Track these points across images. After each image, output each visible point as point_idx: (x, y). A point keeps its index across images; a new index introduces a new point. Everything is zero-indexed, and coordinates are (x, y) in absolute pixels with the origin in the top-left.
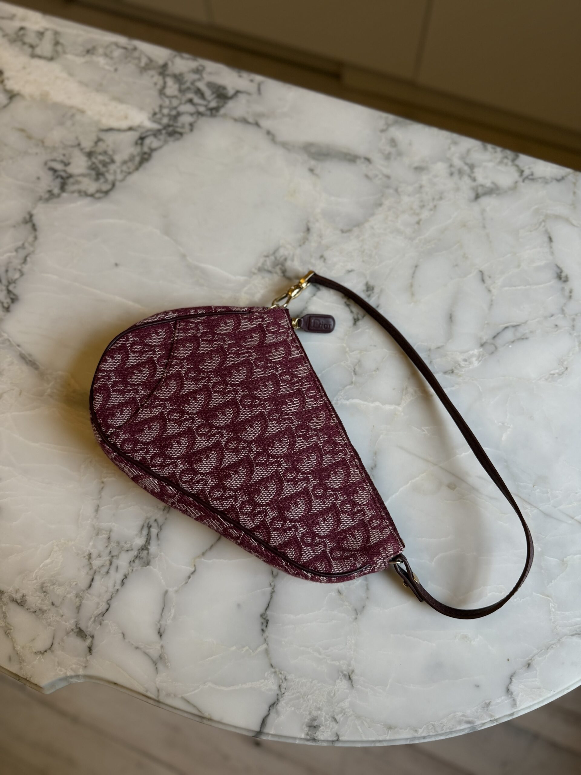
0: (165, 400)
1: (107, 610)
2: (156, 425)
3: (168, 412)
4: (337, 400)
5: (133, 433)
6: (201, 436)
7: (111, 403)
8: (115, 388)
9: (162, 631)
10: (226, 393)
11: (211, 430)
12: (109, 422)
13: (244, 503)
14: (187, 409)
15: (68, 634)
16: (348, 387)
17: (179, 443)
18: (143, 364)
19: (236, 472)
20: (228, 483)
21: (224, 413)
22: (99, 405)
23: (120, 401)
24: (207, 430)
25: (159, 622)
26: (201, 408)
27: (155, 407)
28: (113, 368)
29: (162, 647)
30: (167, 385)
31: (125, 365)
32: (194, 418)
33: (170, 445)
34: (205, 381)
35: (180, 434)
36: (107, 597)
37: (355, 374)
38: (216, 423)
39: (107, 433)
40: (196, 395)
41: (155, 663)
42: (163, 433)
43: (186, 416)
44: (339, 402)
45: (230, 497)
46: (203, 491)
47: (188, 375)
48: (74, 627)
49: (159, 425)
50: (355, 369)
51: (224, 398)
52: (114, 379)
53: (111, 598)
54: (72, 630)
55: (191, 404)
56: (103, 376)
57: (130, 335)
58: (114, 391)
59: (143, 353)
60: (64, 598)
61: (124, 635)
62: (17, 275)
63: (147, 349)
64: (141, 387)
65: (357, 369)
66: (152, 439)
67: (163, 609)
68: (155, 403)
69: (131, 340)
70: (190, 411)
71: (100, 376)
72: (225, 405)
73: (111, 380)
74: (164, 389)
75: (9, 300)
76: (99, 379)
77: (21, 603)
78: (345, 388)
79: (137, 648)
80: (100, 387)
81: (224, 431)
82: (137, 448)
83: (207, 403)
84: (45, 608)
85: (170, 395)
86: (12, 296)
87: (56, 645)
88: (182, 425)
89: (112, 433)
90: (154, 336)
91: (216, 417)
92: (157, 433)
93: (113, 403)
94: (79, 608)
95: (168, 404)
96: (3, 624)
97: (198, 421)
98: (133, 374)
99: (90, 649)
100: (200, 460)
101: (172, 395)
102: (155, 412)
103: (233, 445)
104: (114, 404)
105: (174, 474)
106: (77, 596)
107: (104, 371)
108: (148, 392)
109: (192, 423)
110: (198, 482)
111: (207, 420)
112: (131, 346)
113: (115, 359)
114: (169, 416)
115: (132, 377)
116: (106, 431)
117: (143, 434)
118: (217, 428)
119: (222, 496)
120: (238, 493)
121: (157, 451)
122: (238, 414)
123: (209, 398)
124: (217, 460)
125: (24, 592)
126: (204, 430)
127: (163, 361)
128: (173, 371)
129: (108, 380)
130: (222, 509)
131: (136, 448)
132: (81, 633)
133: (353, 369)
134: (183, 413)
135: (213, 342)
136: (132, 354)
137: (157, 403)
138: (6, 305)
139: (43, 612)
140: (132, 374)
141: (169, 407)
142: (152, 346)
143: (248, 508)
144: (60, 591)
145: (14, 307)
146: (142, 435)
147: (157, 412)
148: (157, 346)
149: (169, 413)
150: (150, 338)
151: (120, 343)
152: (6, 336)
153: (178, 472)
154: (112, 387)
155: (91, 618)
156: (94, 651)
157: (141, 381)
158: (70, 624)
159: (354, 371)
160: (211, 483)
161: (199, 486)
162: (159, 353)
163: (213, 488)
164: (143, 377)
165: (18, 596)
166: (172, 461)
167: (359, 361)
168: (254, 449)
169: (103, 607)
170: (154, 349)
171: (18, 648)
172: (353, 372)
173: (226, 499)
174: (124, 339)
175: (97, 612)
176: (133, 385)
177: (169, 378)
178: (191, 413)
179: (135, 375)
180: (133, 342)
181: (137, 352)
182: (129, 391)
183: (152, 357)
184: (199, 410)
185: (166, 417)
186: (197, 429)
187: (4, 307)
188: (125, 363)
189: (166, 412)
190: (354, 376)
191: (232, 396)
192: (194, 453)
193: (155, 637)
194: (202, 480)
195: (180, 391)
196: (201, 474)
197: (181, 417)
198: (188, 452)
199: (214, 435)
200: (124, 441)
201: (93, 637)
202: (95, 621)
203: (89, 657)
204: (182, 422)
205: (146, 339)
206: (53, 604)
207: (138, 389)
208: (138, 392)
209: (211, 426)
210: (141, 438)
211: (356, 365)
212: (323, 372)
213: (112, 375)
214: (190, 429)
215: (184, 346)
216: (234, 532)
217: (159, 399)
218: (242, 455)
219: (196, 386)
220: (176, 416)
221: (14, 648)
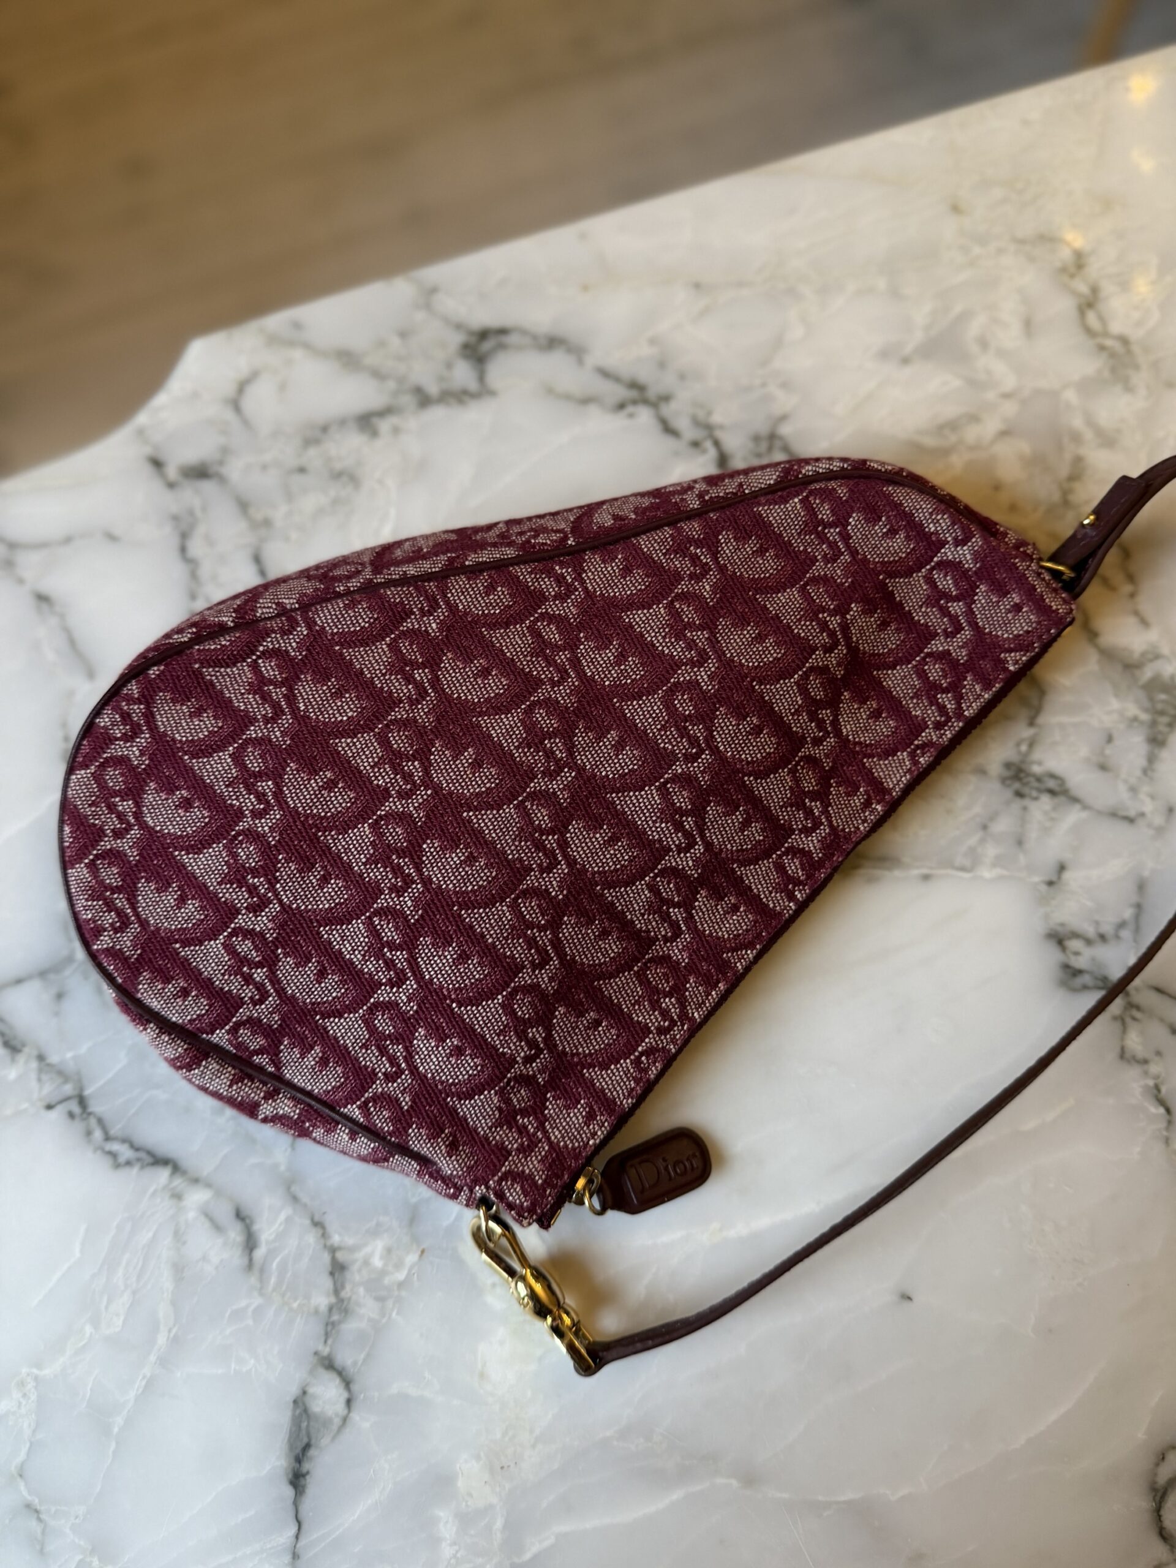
1: (183, 550)
4: (24, 1395)
9: (45, 606)
15: (225, 451)
16: (22, 1456)
25: (62, 617)
29: (21, 581)
36: (205, 571)
37: (28, 1506)
41: (13, 546)
44: (16, 1395)
48: (224, 470)
50: (39, 1520)
53: (194, 576)
54: (221, 463)
60: (289, 497)
61: (112, 538)
62: (1134, 1041)
65: (33, 1523)
67: (72, 642)
75: (1080, 963)
77: (366, 422)
78: (28, 1445)
79: (68, 540)
84: (312, 452)
86: (1086, 979)
87: (229, 415)
94: (243, 506)
96: (368, 361)
99: (157, 464)
106: (267, 523)
125: (379, 443)
132: (200, 473)
133: (43, 1516)
138: (1074, 944)
139: (310, 442)
144: (310, 502)
145: (1053, 956)
152: (987, 874)
155: (204, 509)
156: (148, 470)
158: (234, 470)
159: (37, 1511)
165: (384, 425)
167: (42, 1552)
169: (196, 548)
171: (297, 354)
172: (38, 1508)
175: (200, 530)
187: (1075, 935)
190: (29, 1498)
193: (48, 586)
201: (171, 485)
202: (191, 513)
203: (148, 450)
206: (302, 470)
211: (43, 1533)
212: (113, 1445)
221: (307, 346)
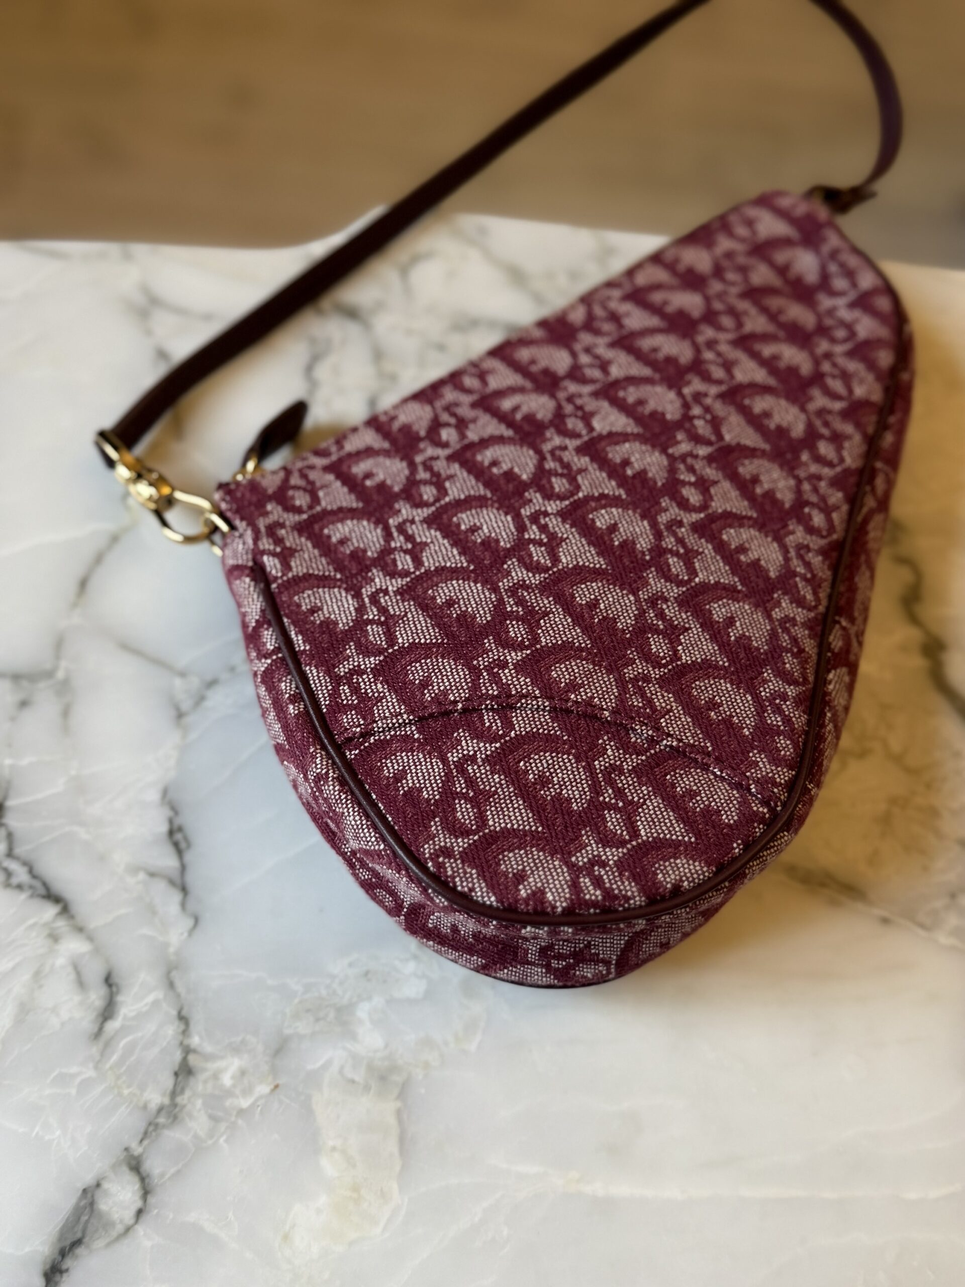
0: (622, 683)
2: (702, 691)
3: (652, 666)
5: (746, 745)
6: (693, 573)
7: (677, 831)
8: (622, 834)
10: (552, 536)
11: (671, 551)
12: (736, 818)
13: (819, 459)
14: (629, 621)
17: (730, 621)
18: (516, 778)
19: (755, 480)
20: (786, 497)
21: (613, 528)
22: (694, 861)
23: (660, 809)
24: (672, 560)
26: (615, 586)
27: (650, 703)
28: (556, 863)
30: (573, 686)
31: (534, 835)
32: (649, 597)
33: (744, 642)
34: (529, 594)
35: (707, 624)
38: (644, 543)
39: (767, 816)
40: (581, 605)
42: (716, 667)
43: (651, 618)
45: (815, 490)
46: (824, 552)
47: (522, 641)
49: (697, 683)
51: (568, 538)
52: (593, 848)
55: (613, 612)
56: (593, 884)
57: (427, 850)
58: (635, 833)
59: (479, 792)
63: (460, 786)
64: (596, 763)
66: (741, 691)
68: (640, 708)
69: (443, 840)
70: (633, 610)
71: (598, 892)
72: (588, 531)
73: (600, 856)
74: (586, 693)
76: (608, 894)
80: (635, 877)
81: (663, 519)
82: (780, 723)
83: (596, 574)
85: (601, 671)
88: (679, 623)
89: (765, 803)
90: (409, 782)
91: (628, 546)
92: (722, 681)
93: (672, 825)
95: (629, 672)
97: (655, 584)
98: (558, 798)
100: (756, 564)
101: (600, 666)
102: (665, 701)
103: (693, 496)
104: (677, 821)
105: (809, 625)
107: (575, 886)
108: (606, 738)
109: (666, 600)
110: (807, 565)
111: (646, 565)
112: (465, 832)
113: (523, 870)
114: (664, 661)
115: (569, 800)
116: (762, 820)
117: (735, 720)
118: (658, 535)
119: (821, 510)
120: (802, 473)
121: (770, 671)
122: (603, 496)
123: (581, 574)
124: (741, 526)
126: (676, 565)
127: (490, 727)
128: (521, 684)
129: (604, 864)
130: (845, 508)
131: (782, 728)
134: (642, 629)
135: (389, 617)
136: (491, 823)
137: (637, 702)
140: (560, 803)
141: (640, 667)
142: (448, 775)
143: (825, 449)
146: (740, 721)
147: (663, 697)
148: (444, 761)
149: (657, 664)
150: (420, 790)
151: (465, 873)
153: (801, 615)
154: (622, 843)
157: (578, 769)
160: (797, 535)
161: (816, 560)
162: (469, 745)
163: (811, 530)
164: (560, 767)
166: (780, 631)
168: (684, 447)
170: (456, 766)
173: (823, 499)
174: (444, 863)
176: (596, 789)
177: (549, 690)
178: (637, 609)
179: (560, 793)
180: (449, 831)
181: (479, 809)
182: (619, 793)
183: (487, 760)
184: (621, 591)
185: (670, 667)
186: (680, 583)
188: (526, 836)
189: (655, 673)
191: (554, 523)
192: (743, 581)
194: (801, 557)
195: (581, 650)
196: (787, 559)
197: (657, 631)
198: (747, 597)
199: (680, 541)
200: (775, 760)
204: (669, 623)
205: (428, 800)
207: (606, 768)
208: (613, 768)
209: (659, 552)
210: (748, 722)
213: (580, 859)
214: (683, 602)
215: (425, 684)
216: (880, 482)
217: (621, 699)
218: (710, 472)
219: (553, 613)
220: (658, 646)
